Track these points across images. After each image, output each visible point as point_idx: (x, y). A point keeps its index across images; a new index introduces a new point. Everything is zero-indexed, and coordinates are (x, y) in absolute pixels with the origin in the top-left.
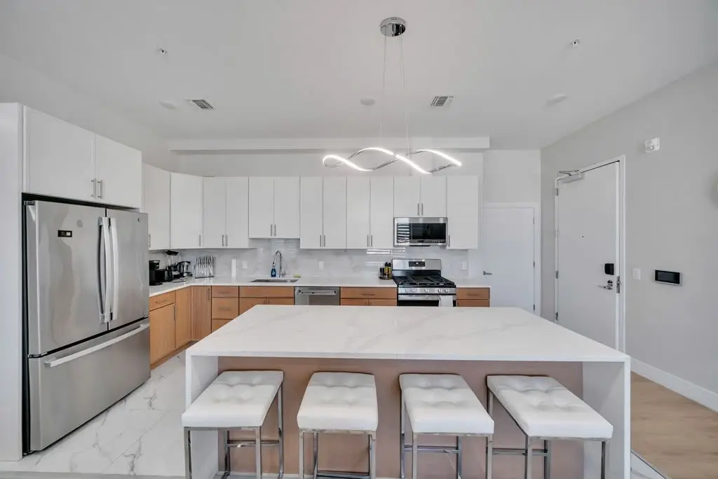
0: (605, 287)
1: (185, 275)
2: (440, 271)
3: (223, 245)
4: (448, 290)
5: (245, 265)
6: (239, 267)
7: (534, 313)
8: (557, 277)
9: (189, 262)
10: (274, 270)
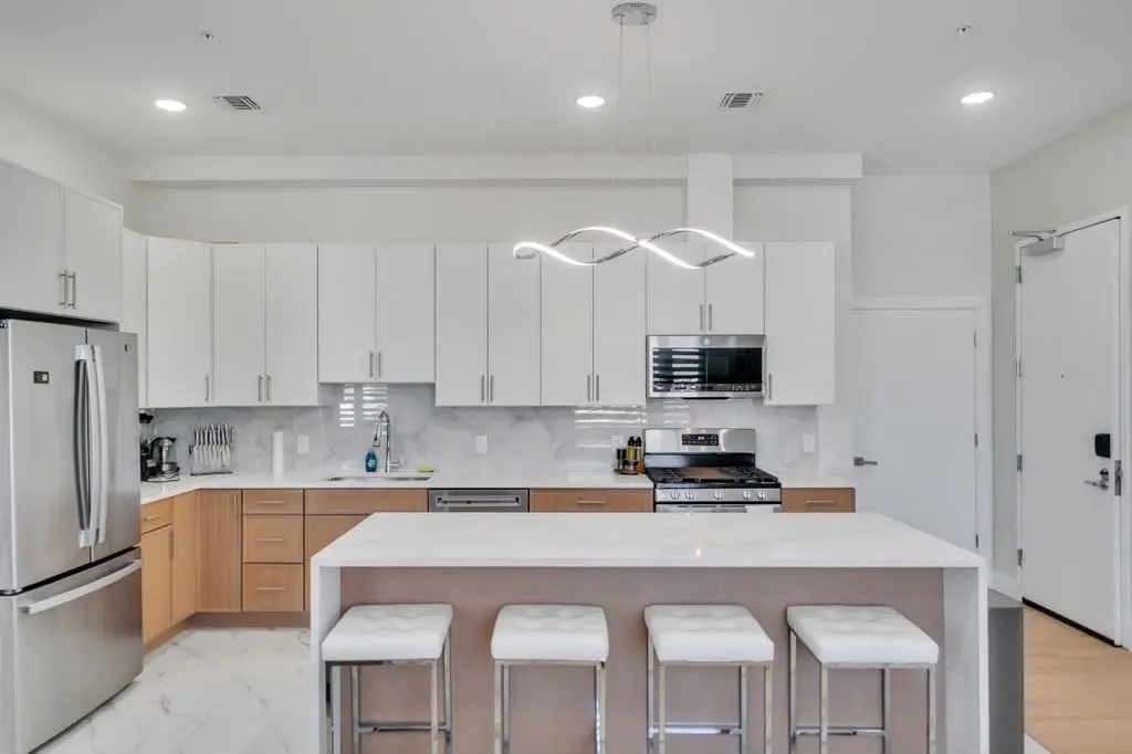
0: (1094, 484)
1: (165, 468)
2: (752, 456)
3: (260, 399)
4: (763, 494)
5: (303, 445)
6: (290, 450)
7: (978, 553)
8: (1020, 468)
9: (173, 440)
10: (371, 456)
